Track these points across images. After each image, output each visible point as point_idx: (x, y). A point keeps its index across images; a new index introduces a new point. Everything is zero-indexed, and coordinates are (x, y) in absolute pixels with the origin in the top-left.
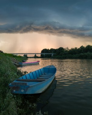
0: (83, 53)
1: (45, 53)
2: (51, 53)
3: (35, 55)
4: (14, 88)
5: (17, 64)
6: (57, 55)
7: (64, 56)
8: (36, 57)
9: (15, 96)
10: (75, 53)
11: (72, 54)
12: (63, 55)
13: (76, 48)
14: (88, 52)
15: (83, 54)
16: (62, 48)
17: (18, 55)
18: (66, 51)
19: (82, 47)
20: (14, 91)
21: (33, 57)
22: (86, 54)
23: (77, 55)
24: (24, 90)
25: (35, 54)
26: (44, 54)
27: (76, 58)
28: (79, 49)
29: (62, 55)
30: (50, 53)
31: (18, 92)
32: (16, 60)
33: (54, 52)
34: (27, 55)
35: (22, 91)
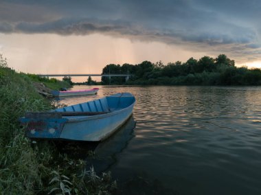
0: (193, 73)
1: (111, 73)
2: (125, 74)
3: (90, 79)
4: (32, 125)
5: (46, 94)
6: (137, 79)
7: (153, 79)
8: (90, 82)
9: (34, 142)
10: (177, 75)
11: (170, 76)
12: (152, 77)
13: (178, 63)
14: (204, 72)
15: (192, 75)
16: (149, 63)
17: (50, 78)
18: (158, 69)
19: (191, 61)
20: (33, 132)
21: (83, 84)
22: (199, 75)
23: (180, 77)
24: (56, 128)
25: (90, 76)
26: (110, 76)
27: (178, 84)
28: (184, 64)
29: (147, 78)
30: (122, 73)
31: (41, 135)
32: (46, 86)
33: (131, 72)
34: (70, 79)
35: (52, 131)
